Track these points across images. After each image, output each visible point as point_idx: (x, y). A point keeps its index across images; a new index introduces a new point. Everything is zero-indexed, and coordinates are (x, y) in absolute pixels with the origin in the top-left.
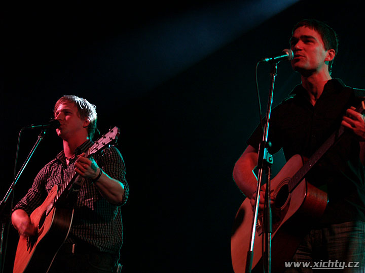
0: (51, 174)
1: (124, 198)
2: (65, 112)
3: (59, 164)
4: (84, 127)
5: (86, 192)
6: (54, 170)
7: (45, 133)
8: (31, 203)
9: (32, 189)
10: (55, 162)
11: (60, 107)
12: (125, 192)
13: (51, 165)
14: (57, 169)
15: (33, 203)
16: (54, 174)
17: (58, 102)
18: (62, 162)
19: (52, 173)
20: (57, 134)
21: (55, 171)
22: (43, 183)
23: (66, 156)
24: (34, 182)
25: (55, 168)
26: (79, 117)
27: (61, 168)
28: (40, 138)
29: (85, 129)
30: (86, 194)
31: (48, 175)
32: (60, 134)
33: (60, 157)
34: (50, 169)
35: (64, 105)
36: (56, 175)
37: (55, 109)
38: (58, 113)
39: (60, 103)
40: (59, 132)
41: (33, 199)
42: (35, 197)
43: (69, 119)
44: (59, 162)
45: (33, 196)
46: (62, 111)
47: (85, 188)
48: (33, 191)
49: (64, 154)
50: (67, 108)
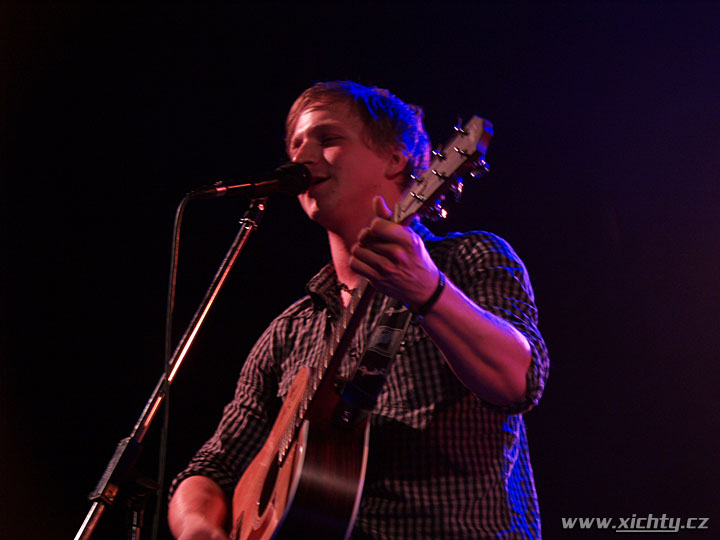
0: (293, 345)
1: (530, 381)
2: (322, 135)
3: (316, 310)
4: (390, 177)
5: (411, 386)
6: (302, 331)
7: (261, 207)
8: (239, 445)
9: (237, 402)
10: (303, 307)
11: (305, 121)
12: (533, 364)
13: (291, 319)
14: (312, 326)
15: (245, 444)
16: (302, 343)
17: (295, 106)
18: (329, 301)
19: (297, 342)
20: (304, 213)
21: (305, 335)
22: (271, 377)
23: (342, 279)
24: (243, 379)
25: (305, 323)
26: (368, 147)
27: (324, 323)
28: (248, 224)
29: (392, 181)
30: (408, 393)
31: (282, 351)
32: (316, 214)
33: (320, 285)
34: (288, 332)
35: (318, 114)
36: (309, 348)
37: (290, 128)
38: (298, 143)
39: (303, 108)
40: (310, 207)
41: (243, 432)
42: (248, 425)
43: (338, 158)
44: (318, 303)
45: (241, 422)
46: (311, 132)
47: (405, 374)
48: (242, 406)
49: (333, 274)
50: (326, 122)
